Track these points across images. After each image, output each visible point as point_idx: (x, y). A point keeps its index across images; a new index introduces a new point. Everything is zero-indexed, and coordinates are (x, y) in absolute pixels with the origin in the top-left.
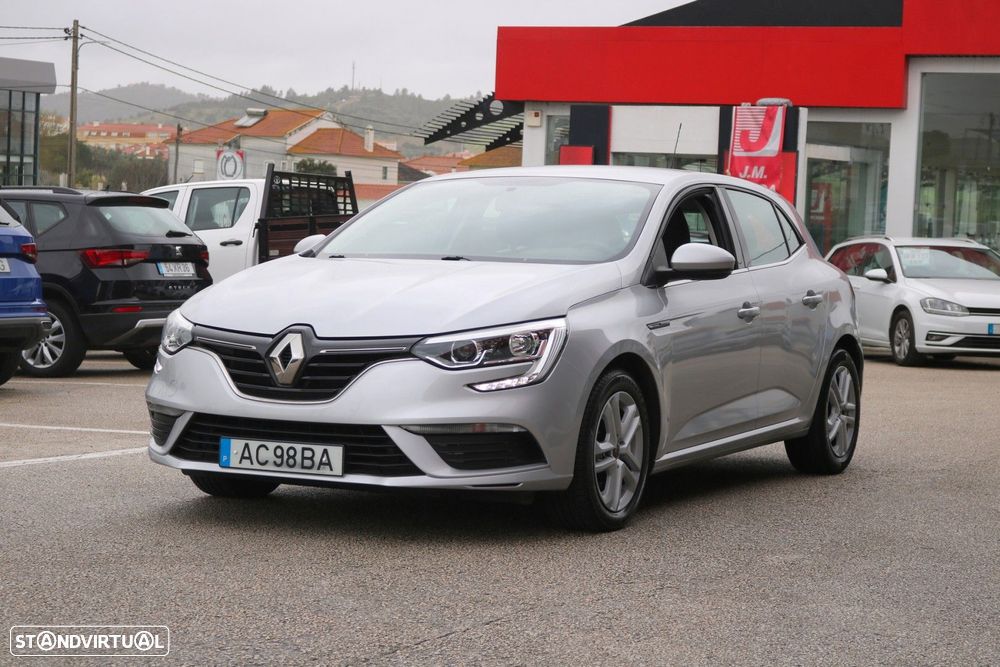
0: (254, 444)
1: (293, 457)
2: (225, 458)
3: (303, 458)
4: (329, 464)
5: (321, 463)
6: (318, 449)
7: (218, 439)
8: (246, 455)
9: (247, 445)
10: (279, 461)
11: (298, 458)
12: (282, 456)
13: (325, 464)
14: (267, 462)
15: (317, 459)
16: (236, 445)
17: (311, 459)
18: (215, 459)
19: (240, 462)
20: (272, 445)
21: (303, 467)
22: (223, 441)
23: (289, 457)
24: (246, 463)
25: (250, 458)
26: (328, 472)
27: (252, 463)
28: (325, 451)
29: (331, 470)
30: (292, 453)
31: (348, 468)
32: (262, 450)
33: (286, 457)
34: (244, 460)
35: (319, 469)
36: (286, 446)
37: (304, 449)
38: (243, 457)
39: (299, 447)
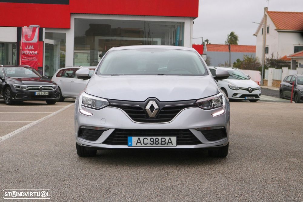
0: (142, 138)
1: (158, 141)
2: (130, 143)
3: (162, 141)
4: (171, 142)
5: (168, 142)
6: (167, 138)
7: (127, 137)
8: (139, 141)
9: (139, 139)
10: (152, 143)
11: (160, 141)
12: (153, 141)
13: (170, 143)
14: (147, 143)
15: (167, 141)
16: (135, 139)
17: (165, 141)
18: (126, 144)
19: (137, 144)
20: (149, 138)
21: (161, 144)
22: (129, 138)
23: (156, 141)
24: (139, 144)
25: (140, 143)
26: (171, 145)
27: (141, 144)
28: (170, 139)
29: (172, 144)
30: (157, 140)
31: (178, 144)
32: (145, 140)
33: (155, 141)
34: (138, 144)
35: (167, 144)
36: (154, 138)
37: (161, 138)
38: (137, 143)
39: (160, 138)
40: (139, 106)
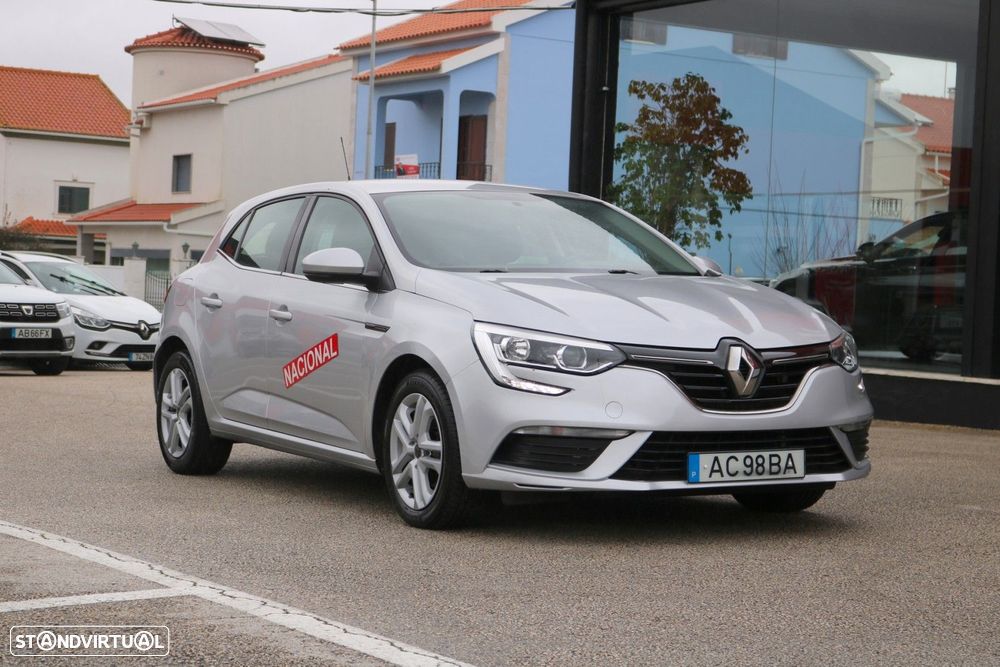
0: (723, 457)
1: (762, 465)
2: (693, 474)
3: (771, 464)
4: (793, 467)
5: (787, 467)
6: (784, 454)
7: (685, 458)
8: (716, 468)
9: (716, 459)
10: (748, 470)
11: (767, 465)
12: (751, 465)
13: (790, 468)
14: (737, 472)
15: (783, 465)
16: (705, 460)
17: (778, 464)
18: (682, 475)
19: (710, 476)
20: (741, 456)
21: (771, 473)
22: (691, 457)
23: (759, 465)
24: (716, 476)
25: (720, 471)
26: (792, 475)
27: (722, 476)
28: (790, 456)
29: (795, 472)
30: (760, 461)
31: (809, 470)
32: (732, 461)
33: (755, 465)
34: (714, 474)
35: (784, 473)
36: (754, 455)
37: (771, 456)
38: (713, 471)
39: (766, 454)
40: (710, 363)
